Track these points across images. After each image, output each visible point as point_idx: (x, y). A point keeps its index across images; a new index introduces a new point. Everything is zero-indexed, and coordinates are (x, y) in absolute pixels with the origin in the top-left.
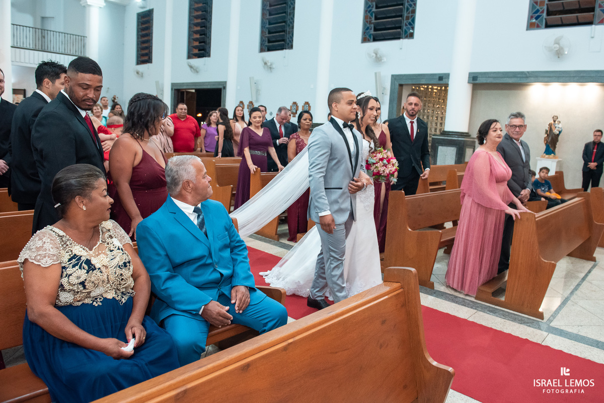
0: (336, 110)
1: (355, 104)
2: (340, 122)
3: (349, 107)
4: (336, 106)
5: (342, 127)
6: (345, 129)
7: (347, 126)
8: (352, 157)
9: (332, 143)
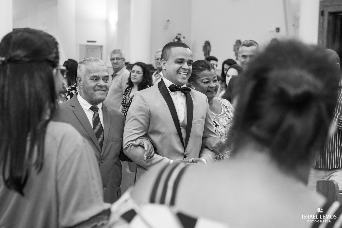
0: (164, 68)
4: (164, 64)
5: (169, 90)
7: (176, 90)
8: (181, 127)
9: (150, 112)
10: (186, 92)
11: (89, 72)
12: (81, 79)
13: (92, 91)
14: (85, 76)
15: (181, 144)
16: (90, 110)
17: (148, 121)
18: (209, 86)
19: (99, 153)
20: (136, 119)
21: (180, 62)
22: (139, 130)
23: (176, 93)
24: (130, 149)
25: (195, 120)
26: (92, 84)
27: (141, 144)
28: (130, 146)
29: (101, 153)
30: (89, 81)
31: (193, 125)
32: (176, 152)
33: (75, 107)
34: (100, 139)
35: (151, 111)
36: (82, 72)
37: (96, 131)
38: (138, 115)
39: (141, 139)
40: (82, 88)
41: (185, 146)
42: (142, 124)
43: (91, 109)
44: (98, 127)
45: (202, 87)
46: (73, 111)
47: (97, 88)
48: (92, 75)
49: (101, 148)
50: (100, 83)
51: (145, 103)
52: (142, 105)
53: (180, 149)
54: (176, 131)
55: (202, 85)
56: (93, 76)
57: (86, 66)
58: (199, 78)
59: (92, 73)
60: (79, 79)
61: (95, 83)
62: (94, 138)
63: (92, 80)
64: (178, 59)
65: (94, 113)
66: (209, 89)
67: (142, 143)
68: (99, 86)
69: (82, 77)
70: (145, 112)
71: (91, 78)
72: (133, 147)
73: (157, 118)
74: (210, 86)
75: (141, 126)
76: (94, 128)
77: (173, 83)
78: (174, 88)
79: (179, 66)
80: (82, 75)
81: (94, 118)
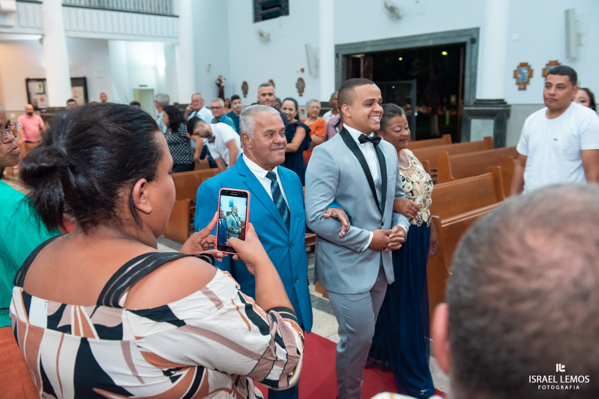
0: (349, 116)
1: (378, 105)
2: (355, 134)
3: (367, 110)
4: (347, 109)
5: (358, 142)
6: (363, 145)
7: (366, 140)
8: (376, 188)
9: (340, 172)
10: (375, 142)
11: (259, 125)
12: (249, 136)
13: (268, 152)
14: (254, 132)
15: (377, 208)
16: (266, 178)
17: (337, 183)
18: (401, 135)
19: (287, 236)
20: (322, 183)
21: (370, 105)
22: (327, 197)
23: (365, 146)
24: (320, 223)
25: (389, 178)
26: (266, 142)
27: (333, 215)
28: (319, 219)
29: (289, 236)
30: (263, 139)
31: (388, 183)
32: (372, 219)
33: (245, 176)
34: (285, 217)
35: (341, 170)
36: (250, 126)
37: (278, 206)
38: (326, 177)
39: (332, 209)
40: (251, 149)
41: (382, 212)
42: (330, 188)
43: (267, 176)
44: (280, 201)
45: (393, 137)
46: (244, 182)
47: (274, 147)
48: (266, 129)
49: (289, 229)
50: (277, 140)
51: (332, 161)
52: (328, 164)
53: (377, 216)
54: (371, 194)
55: (394, 134)
56: (267, 131)
57: (255, 118)
58: (389, 125)
59: (265, 127)
60: (246, 137)
61: (271, 141)
62: (278, 217)
63: (267, 137)
64: (367, 100)
65: (271, 181)
66: (402, 138)
67: (335, 214)
68: (276, 143)
69: (251, 133)
70: (333, 172)
71: (265, 133)
72: (323, 219)
73: (349, 179)
74: (403, 134)
75: (329, 191)
76: (275, 202)
77: (362, 133)
78: (363, 140)
79: (370, 109)
80: (250, 131)
81: (273, 189)
